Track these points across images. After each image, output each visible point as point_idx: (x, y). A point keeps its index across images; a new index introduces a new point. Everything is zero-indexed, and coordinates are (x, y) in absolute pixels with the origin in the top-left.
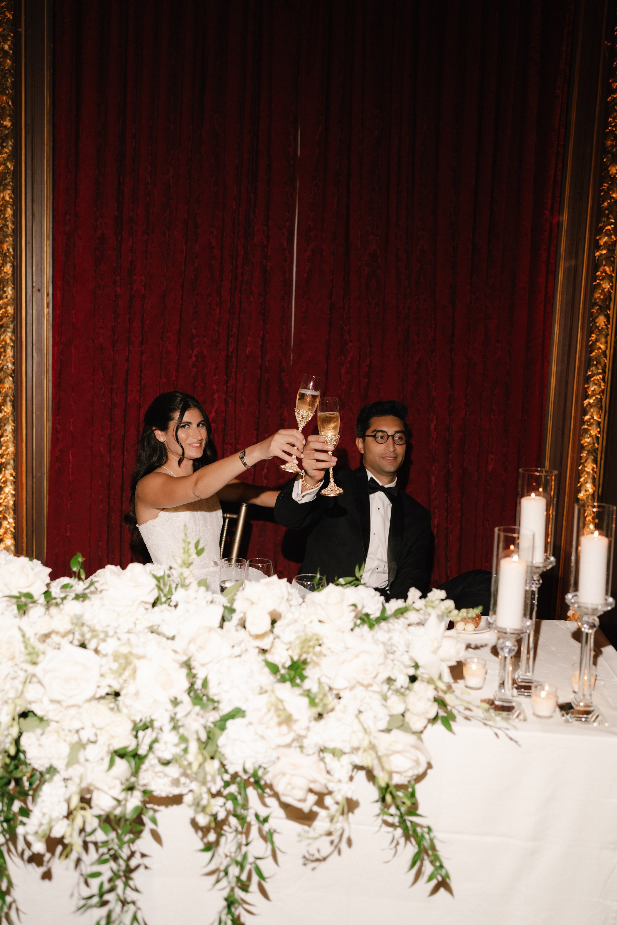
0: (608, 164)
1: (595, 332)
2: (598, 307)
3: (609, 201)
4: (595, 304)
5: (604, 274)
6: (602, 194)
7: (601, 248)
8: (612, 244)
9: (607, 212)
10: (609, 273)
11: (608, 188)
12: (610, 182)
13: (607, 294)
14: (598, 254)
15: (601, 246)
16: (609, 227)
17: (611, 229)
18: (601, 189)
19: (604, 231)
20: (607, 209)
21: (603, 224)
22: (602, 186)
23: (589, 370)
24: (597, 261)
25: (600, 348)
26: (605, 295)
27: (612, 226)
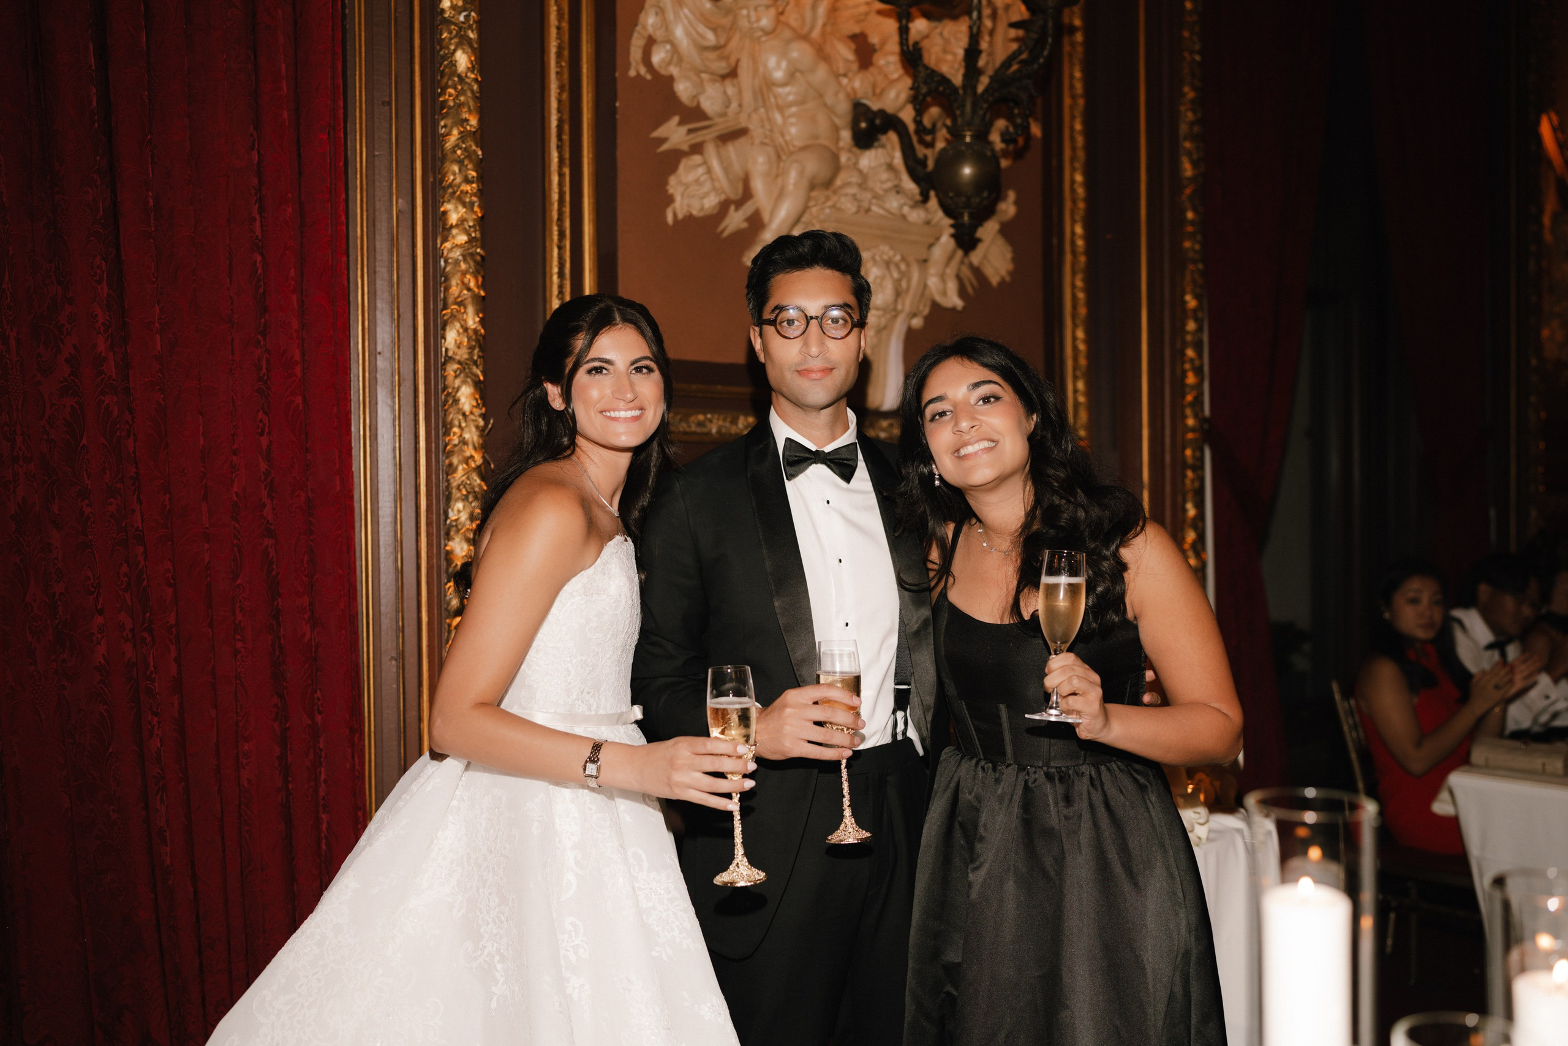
0: (452, 47)
1: (456, 423)
2: (456, 366)
3: (462, 129)
4: (449, 359)
5: (465, 292)
6: (445, 111)
7: (454, 231)
8: (474, 226)
9: (459, 152)
10: (476, 290)
11: (457, 96)
12: (459, 87)
13: (474, 337)
14: (448, 245)
15: (452, 227)
16: (467, 188)
17: (470, 191)
18: (441, 99)
19: (458, 193)
20: (457, 146)
21: (452, 178)
22: (443, 93)
23: (452, 510)
24: (442, 263)
25: (472, 457)
26: (469, 339)
27: (474, 185)
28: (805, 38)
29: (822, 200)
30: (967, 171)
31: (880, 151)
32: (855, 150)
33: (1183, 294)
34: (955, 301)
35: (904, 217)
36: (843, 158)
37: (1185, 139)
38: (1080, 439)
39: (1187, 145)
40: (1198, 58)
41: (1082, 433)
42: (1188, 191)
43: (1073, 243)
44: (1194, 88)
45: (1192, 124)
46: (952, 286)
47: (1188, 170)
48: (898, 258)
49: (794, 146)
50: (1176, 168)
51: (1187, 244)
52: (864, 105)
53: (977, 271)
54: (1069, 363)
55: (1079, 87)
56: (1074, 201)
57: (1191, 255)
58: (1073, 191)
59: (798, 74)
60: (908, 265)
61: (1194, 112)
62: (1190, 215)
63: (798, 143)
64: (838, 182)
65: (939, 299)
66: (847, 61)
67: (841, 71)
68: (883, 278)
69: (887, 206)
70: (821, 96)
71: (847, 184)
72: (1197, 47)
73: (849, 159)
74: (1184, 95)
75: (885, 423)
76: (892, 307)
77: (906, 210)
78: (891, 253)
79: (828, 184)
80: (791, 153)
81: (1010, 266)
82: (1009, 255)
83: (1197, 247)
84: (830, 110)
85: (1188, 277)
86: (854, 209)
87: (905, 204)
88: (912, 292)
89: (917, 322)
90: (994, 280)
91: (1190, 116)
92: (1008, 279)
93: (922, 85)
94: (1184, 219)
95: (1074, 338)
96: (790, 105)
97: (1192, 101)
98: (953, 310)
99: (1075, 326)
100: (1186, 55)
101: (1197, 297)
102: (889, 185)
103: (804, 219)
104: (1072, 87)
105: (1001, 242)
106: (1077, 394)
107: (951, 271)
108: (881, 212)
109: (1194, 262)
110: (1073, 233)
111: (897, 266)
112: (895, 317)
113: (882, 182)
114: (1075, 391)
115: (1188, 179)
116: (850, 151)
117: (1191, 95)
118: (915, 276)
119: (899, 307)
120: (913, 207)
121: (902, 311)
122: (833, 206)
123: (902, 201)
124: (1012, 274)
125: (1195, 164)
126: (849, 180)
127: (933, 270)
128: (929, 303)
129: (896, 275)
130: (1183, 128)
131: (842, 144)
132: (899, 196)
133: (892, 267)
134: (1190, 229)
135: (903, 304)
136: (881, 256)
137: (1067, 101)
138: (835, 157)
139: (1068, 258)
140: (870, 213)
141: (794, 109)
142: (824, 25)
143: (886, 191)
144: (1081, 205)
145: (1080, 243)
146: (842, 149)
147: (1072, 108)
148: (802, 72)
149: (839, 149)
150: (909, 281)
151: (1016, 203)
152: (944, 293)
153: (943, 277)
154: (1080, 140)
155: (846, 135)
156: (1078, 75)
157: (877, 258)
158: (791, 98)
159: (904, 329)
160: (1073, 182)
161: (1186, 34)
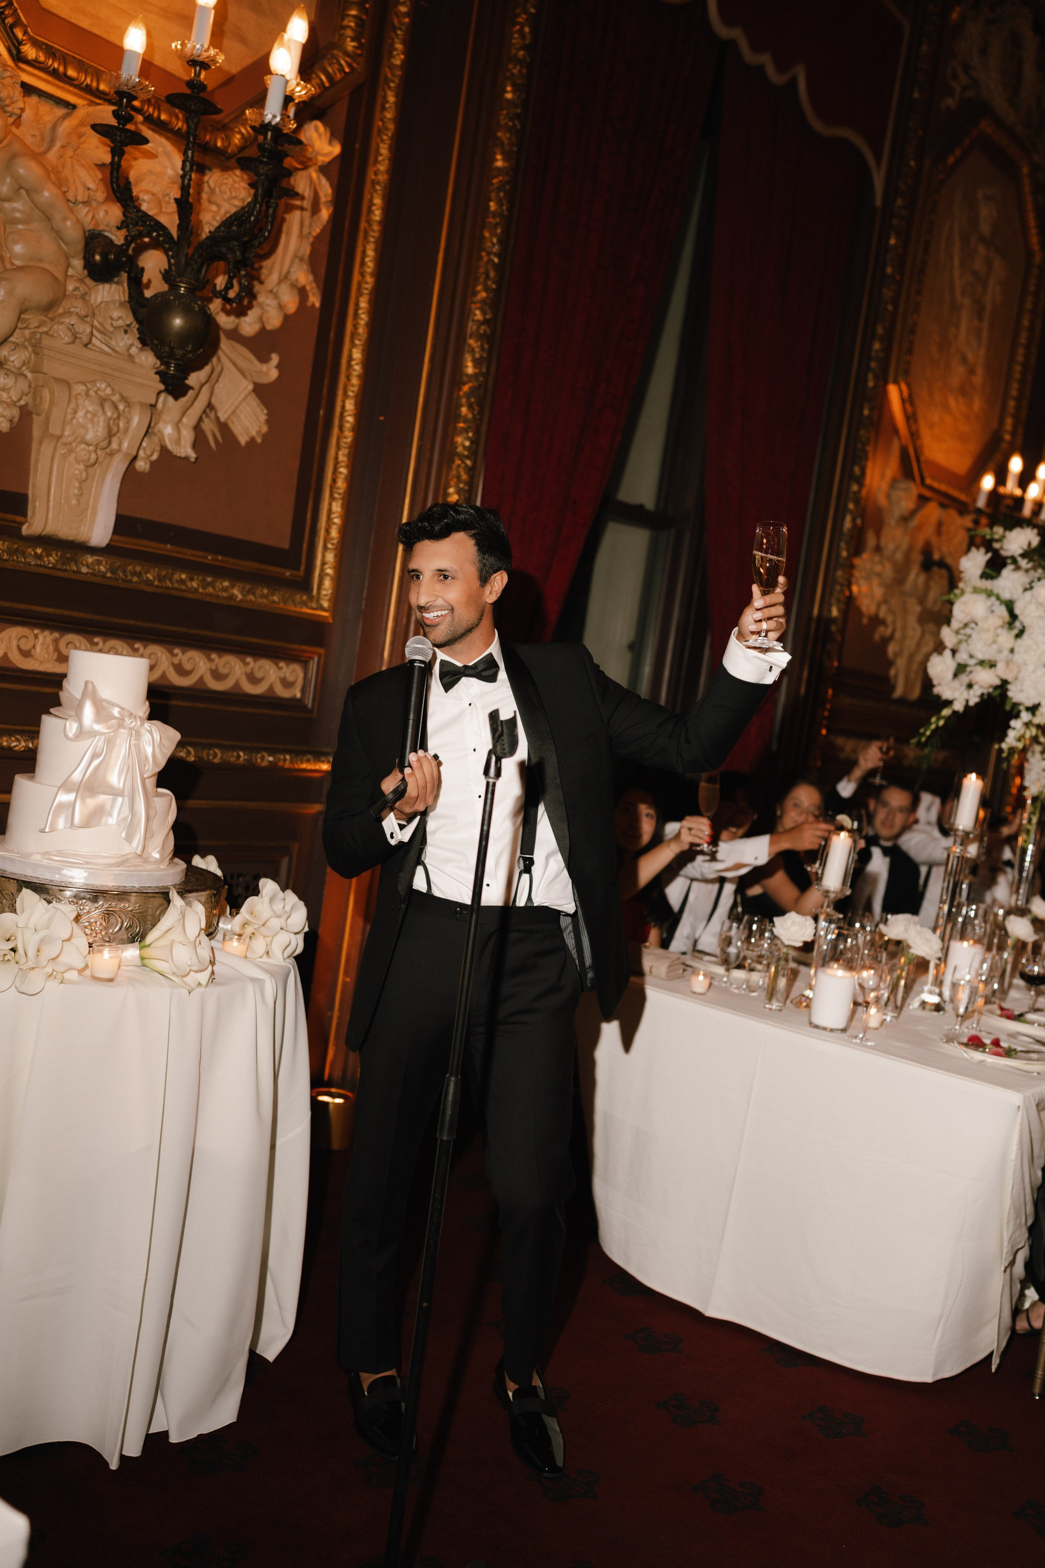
28: (38, 157)
29: (36, 324)
30: (178, 322)
31: (114, 286)
32: (89, 281)
33: (447, 486)
34: (186, 450)
35: (131, 358)
36: (70, 287)
37: (470, 337)
38: (323, 609)
39: (472, 342)
40: (496, 260)
41: (326, 604)
42: (466, 388)
43: (342, 416)
44: (486, 289)
45: (481, 323)
46: (188, 435)
47: (470, 369)
48: (116, 398)
49: (12, 264)
50: (458, 365)
51: (459, 439)
52: (106, 237)
53: (224, 427)
54: (322, 533)
55: (370, 265)
56: (348, 378)
57: (460, 449)
58: (349, 366)
59: (23, 192)
60: (128, 405)
61: (484, 313)
62: (464, 410)
63: (18, 263)
64: (61, 311)
65: (170, 446)
66: (89, 189)
67: (80, 199)
68: (94, 414)
69: (113, 343)
70: (49, 219)
71: (68, 313)
72: (496, 249)
73: (76, 289)
74: (475, 293)
75: (90, 559)
76: (104, 444)
77: (134, 350)
78: (108, 391)
79: (48, 308)
80: (6, 270)
81: (265, 429)
82: (263, 418)
83: (467, 443)
84: (58, 234)
85: (454, 472)
86: (67, 339)
87: (132, 345)
88: (130, 433)
89: (141, 465)
90: (243, 440)
91: (478, 315)
92: (259, 440)
93: (131, 226)
94: (457, 416)
95: (330, 511)
96: (14, 221)
97: (483, 301)
98: (187, 458)
99: (332, 498)
100: (484, 254)
101: (458, 492)
102: (120, 323)
103: (12, 339)
104: (363, 264)
105: (254, 402)
106: (326, 566)
107: (190, 420)
108: (106, 349)
109: (462, 457)
110: (343, 407)
111: (115, 407)
112: (112, 454)
113: (112, 319)
114: (324, 563)
115: (467, 375)
116: (81, 281)
117: (484, 295)
118: (137, 420)
119: (114, 445)
120: (141, 349)
121: (119, 450)
122: (46, 333)
123: (130, 342)
124: (265, 437)
125: (476, 363)
126: (72, 310)
127: (165, 417)
128: (158, 448)
129: (109, 414)
130: (471, 327)
131: (71, 272)
132: (127, 336)
133: (107, 405)
134: (461, 425)
135: (120, 445)
136: (96, 392)
137: (356, 277)
138: (59, 284)
139: (336, 431)
140: (89, 346)
141: (20, 227)
142: (63, 147)
143: (115, 328)
144: (355, 381)
145: (350, 419)
146: (72, 276)
147: (359, 284)
148: (27, 191)
149: (66, 276)
150: (128, 422)
151: (278, 367)
152: (178, 441)
153: (177, 426)
154: (364, 318)
155: (78, 263)
156: (371, 253)
157: (92, 393)
158: (18, 215)
159: (122, 468)
160: (350, 358)
161: (487, 234)
